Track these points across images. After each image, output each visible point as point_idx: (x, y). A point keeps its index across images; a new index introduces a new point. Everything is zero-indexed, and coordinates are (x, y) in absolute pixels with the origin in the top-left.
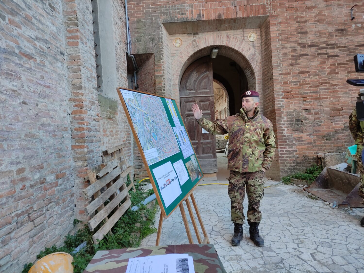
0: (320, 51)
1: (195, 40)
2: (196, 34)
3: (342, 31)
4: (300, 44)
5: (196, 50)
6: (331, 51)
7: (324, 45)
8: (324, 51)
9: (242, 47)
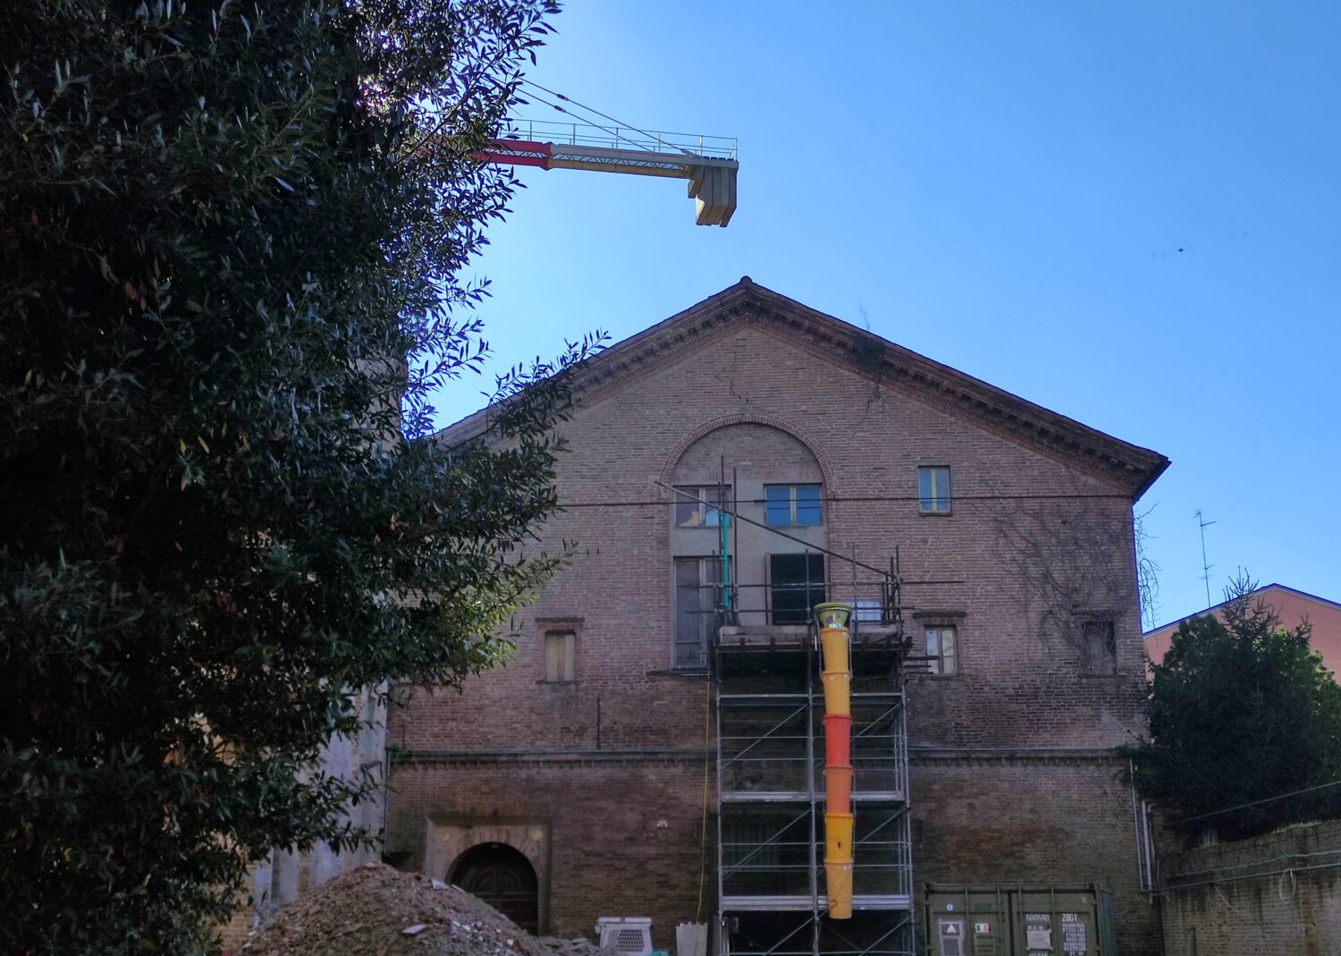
0: (605, 862)
1: (468, 835)
2: (470, 827)
3: (632, 839)
4: (584, 852)
5: (469, 846)
6: (617, 863)
7: (610, 856)
8: (610, 862)
9: (524, 846)
